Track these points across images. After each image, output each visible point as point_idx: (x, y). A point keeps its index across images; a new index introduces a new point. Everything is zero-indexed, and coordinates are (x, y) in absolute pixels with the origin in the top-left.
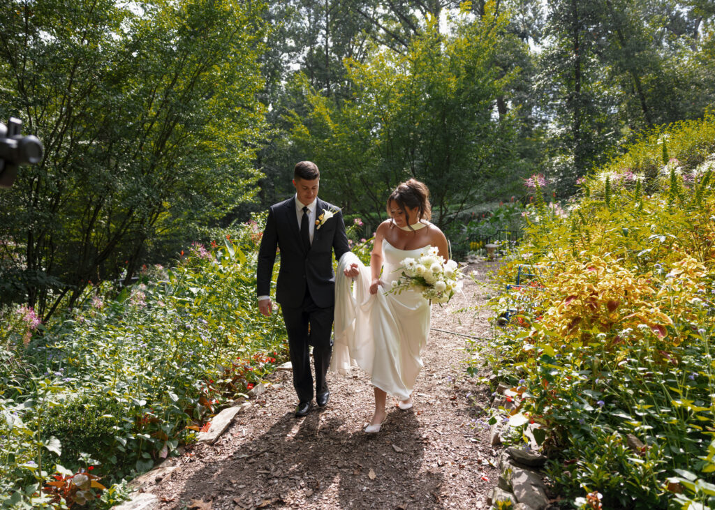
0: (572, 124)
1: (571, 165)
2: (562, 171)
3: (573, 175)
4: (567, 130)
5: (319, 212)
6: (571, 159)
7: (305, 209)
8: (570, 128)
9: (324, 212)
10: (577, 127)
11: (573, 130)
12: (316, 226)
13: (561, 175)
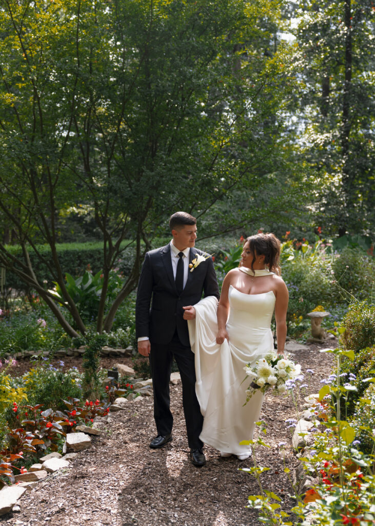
0: (340, 129)
1: (337, 188)
2: (326, 196)
3: (341, 203)
4: (333, 136)
5: (192, 257)
6: (337, 179)
7: (181, 255)
8: (337, 133)
9: (196, 257)
10: (347, 133)
11: (341, 138)
12: (190, 269)
13: (324, 201)
